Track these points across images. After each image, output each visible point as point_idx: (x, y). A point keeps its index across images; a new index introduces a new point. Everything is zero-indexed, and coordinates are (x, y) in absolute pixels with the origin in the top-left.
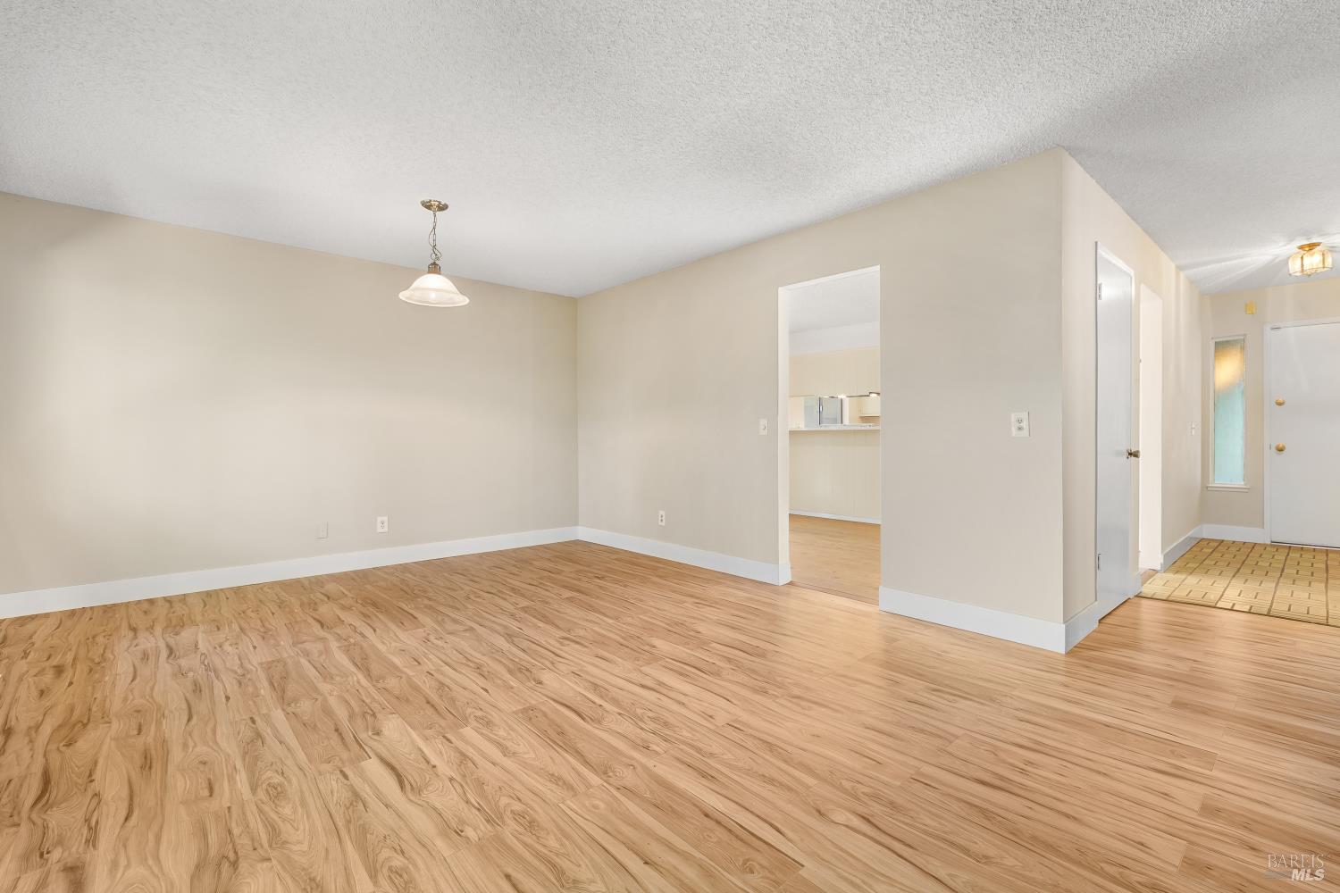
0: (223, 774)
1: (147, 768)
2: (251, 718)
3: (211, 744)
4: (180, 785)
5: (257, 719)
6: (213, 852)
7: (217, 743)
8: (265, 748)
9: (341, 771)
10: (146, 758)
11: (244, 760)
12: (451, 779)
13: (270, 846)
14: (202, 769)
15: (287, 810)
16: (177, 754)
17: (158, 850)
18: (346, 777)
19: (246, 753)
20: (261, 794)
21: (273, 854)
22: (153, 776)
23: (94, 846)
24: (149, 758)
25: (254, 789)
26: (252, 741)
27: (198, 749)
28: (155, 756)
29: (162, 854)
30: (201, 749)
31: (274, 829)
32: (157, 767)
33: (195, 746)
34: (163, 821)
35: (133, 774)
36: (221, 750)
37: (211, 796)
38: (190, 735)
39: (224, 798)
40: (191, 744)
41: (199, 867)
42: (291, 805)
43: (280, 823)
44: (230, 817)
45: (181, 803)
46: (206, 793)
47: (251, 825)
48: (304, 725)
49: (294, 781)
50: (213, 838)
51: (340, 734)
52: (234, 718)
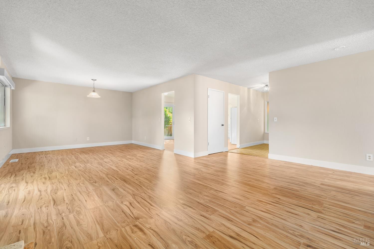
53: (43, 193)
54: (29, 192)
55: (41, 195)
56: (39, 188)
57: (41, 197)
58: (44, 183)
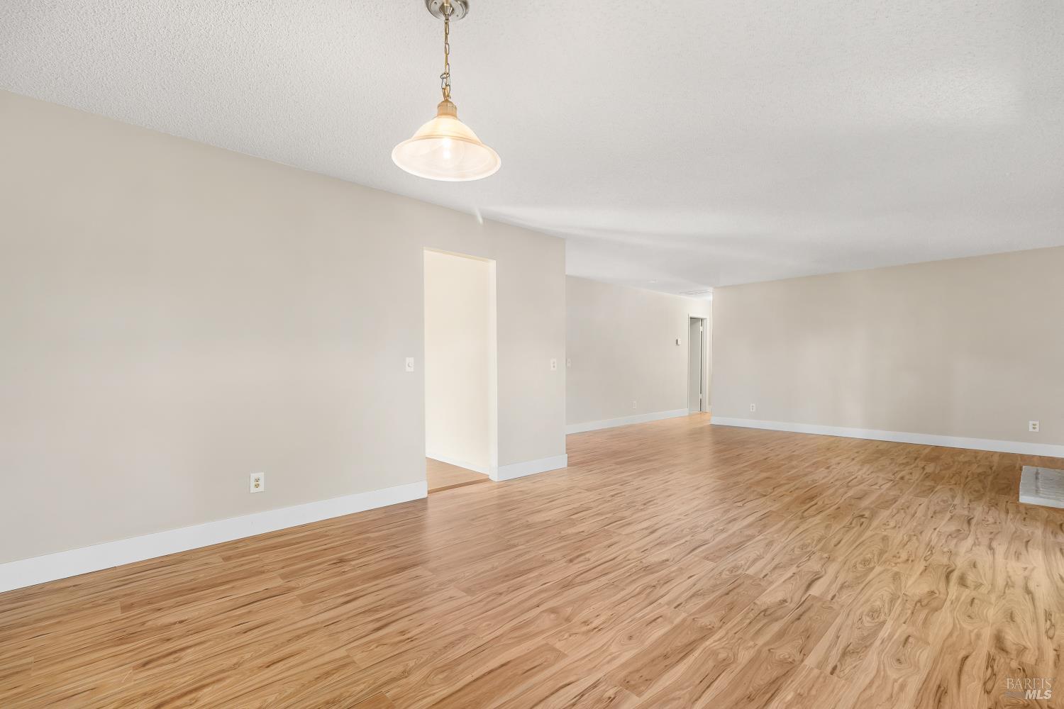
0: (893, 643)
1: (942, 688)
2: (832, 673)
3: (882, 673)
4: (924, 656)
5: (829, 669)
6: (926, 611)
7: (878, 671)
8: (851, 641)
9: (832, 599)
10: (940, 701)
11: (872, 644)
12: (798, 567)
13: (899, 597)
14: (903, 657)
15: (878, 603)
16: (914, 684)
17: (953, 629)
18: (834, 597)
19: (866, 647)
20: (882, 618)
21: (901, 595)
22: (939, 677)
23: (989, 654)
24: (937, 700)
25: (884, 623)
26: (853, 653)
27: (895, 676)
28: (931, 695)
29: (951, 626)
30: (893, 675)
31: (892, 601)
32: (933, 685)
33: (895, 681)
34: (944, 641)
35: (955, 691)
36: (879, 662)
37: (909, 636)
38: (892, 697)
39: (903, 630)
40: (897, 686)
41: (936, 609)
42: (874, 604)
43: (887, 601)
44: (907, 619)
45: (928, 644)
46: (911, 640)
47: (900, 609)
48: (809, 637)
49: (859, 612)
50: (922, 616)
51: (801, 615)
52: (843, 686)
53: (985, 541)
54: (1018, 557)
55: (991, 540)
56: (991, 557)
57: (992, 536)
58: (975, 566)
